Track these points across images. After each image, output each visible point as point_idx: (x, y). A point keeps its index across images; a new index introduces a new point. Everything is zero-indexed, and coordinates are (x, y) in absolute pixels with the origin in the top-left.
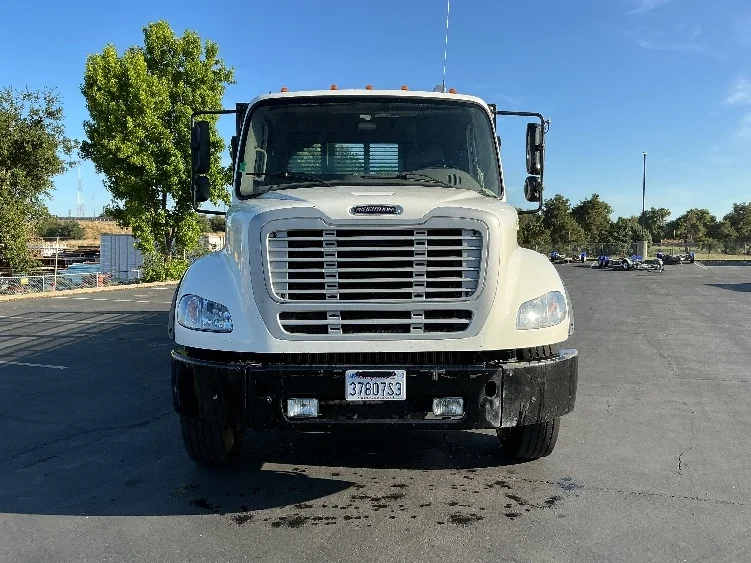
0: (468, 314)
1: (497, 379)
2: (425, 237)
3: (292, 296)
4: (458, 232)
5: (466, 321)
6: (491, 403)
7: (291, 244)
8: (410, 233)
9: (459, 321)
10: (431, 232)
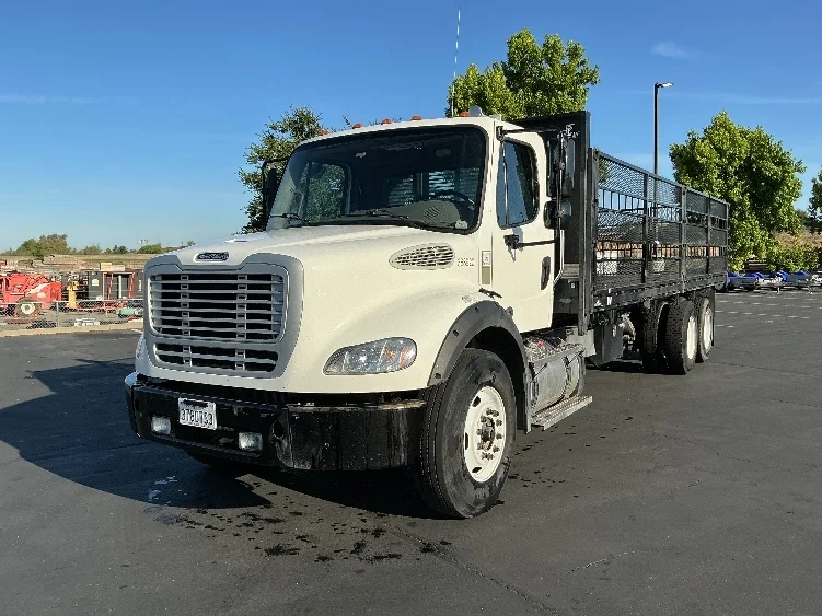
0: (274, 356)
1: (283, 421)
2: (246, 281)
3: (165, 331)
4: (268, 277)
5: (273, 362)
6: (280, 443)
7: (165, 287)
8: (234, 277)
9: (268, 362)
10: (251, 277)
